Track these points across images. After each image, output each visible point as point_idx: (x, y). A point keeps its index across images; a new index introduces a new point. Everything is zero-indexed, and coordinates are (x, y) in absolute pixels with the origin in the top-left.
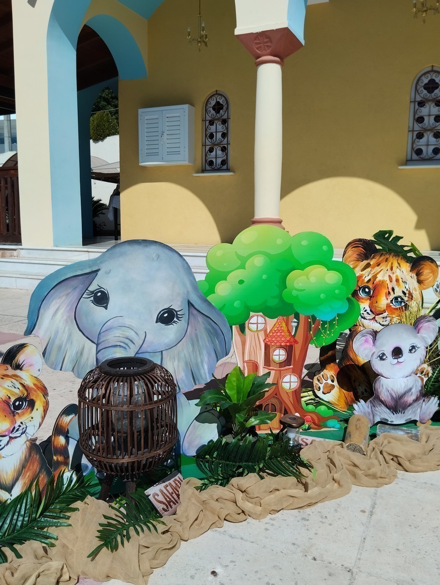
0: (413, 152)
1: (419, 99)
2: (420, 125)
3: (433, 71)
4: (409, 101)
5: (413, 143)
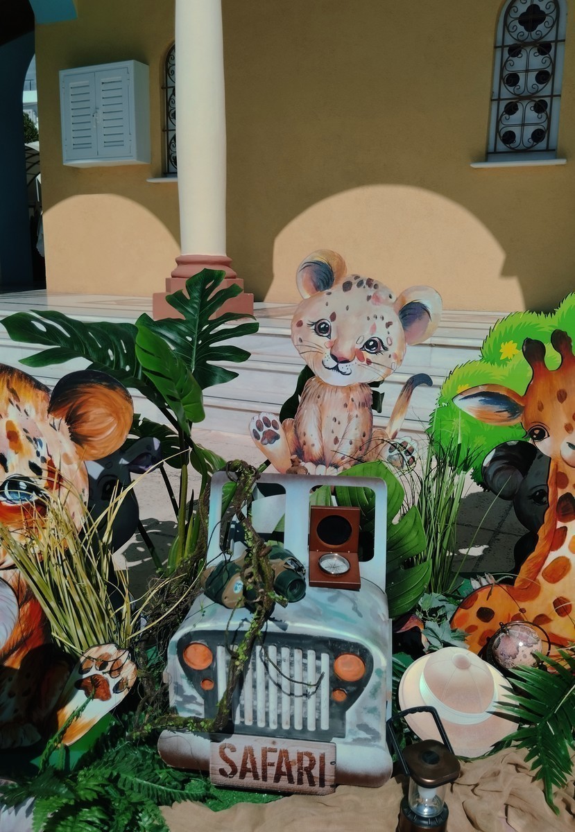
0: (498, 138)
1: (510, 41)
2: (511, 89)
4: (493, 45)
5: (498, 121)
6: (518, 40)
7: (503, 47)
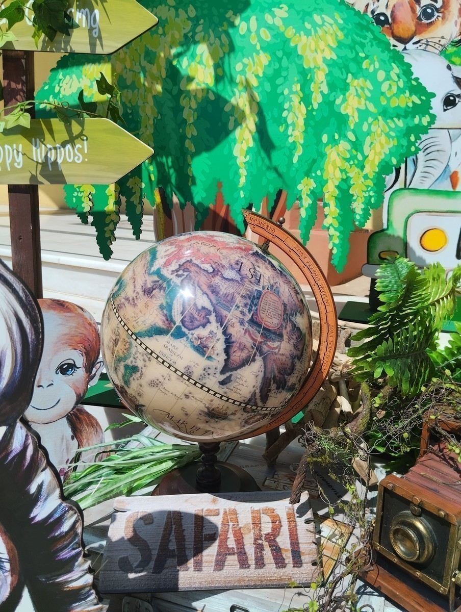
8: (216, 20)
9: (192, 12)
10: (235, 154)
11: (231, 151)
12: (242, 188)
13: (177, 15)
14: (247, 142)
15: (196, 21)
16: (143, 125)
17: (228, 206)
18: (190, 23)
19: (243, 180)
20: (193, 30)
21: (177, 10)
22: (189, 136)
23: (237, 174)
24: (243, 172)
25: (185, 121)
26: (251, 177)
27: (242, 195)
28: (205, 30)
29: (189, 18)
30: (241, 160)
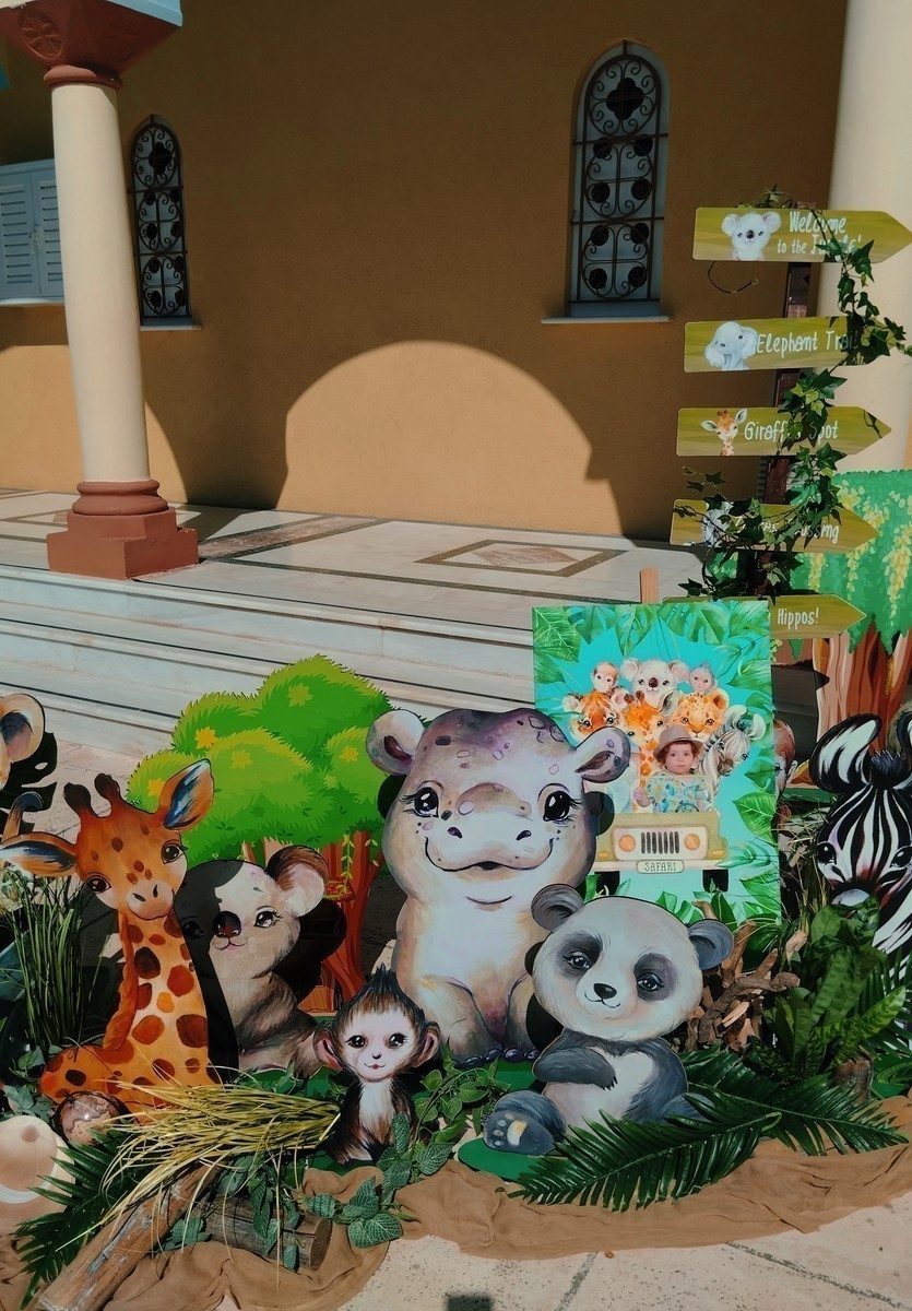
0: (583, 280)
1: (594, 135)
3: (626, 57)
4: (571, 141)
5: (582, 254)
6: (605, 133)
7: (585, 143)
8: (881, 497)
9: (862, 491)
10: (888, 593)
11: (885, 591)
12: (893, 619)
13: (850, 493)
14: (900, 584)
15: (864, 497)
16: (812, 571)
17: (880, 633)
18: (860, 499)
19: (894, 613)
20: (862, 504)
21: (849, 488)
22: (851, 580)
23: (890, 609)
24: (894, 607)
25: (849, 569)
26: (901, 611)
27: (892, 624)
28: (872, 504)
29: (859, 495)
30: (893, 598)
